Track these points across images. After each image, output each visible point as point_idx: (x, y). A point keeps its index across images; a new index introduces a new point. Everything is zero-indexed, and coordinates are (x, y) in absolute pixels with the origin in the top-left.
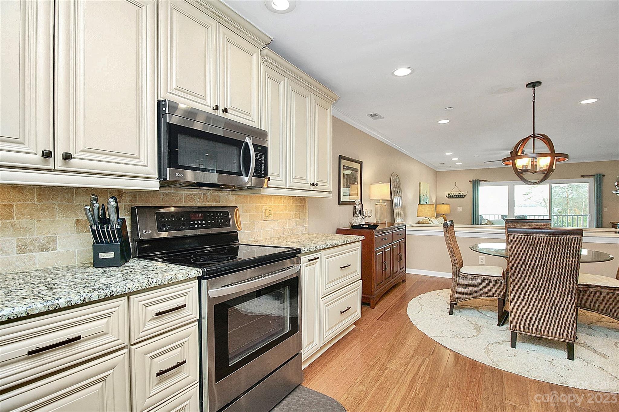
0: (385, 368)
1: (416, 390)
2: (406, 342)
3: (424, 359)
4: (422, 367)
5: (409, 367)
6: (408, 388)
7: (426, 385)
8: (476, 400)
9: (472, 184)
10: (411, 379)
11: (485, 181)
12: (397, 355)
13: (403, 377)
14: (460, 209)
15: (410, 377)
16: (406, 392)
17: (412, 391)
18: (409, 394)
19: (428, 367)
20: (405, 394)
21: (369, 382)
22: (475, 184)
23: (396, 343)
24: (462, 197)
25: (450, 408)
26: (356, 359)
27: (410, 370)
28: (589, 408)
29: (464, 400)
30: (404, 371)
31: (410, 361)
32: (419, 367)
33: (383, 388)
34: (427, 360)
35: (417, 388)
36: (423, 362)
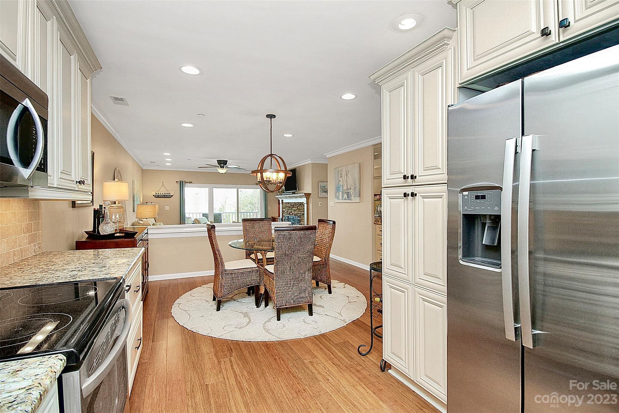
0: (205, 387)
1: (247, 389)
2: (202, 352)
3: (229, 359)
4: (234, 367)
5: (225, 374)
6: (240, 392)
7: (251, 381)
8: (290, 371)
9: (178, 185)
10: (235, 383)
11: (190, 183)
12: (204, 368)
13: (228, 386)
14: (167, 208)
15: (233, 381)
16: (241, 396)
17: (245, 393)
18: (246, 397)
19: (238, 365)
20: (243, 398)
21: (203, 409)
22: (182, 184)
23: (194, 357)
24: (171, 197)
25: (281, 388)
26: (168, 395)
27: (228, 375)
28: (339, 342)
29: (284, 376)
30: (224, 379)
31: (220, 367)
32: (232, 369)
33: (220, 406)
34: (232, 359)
35: (246, 388)
36: (231, 362)
